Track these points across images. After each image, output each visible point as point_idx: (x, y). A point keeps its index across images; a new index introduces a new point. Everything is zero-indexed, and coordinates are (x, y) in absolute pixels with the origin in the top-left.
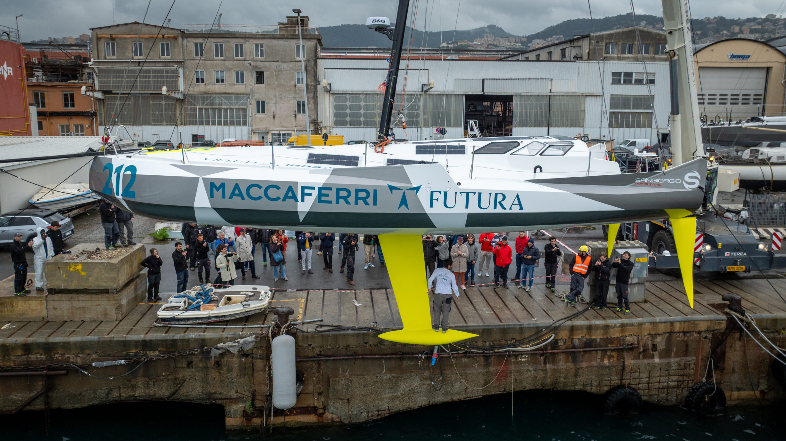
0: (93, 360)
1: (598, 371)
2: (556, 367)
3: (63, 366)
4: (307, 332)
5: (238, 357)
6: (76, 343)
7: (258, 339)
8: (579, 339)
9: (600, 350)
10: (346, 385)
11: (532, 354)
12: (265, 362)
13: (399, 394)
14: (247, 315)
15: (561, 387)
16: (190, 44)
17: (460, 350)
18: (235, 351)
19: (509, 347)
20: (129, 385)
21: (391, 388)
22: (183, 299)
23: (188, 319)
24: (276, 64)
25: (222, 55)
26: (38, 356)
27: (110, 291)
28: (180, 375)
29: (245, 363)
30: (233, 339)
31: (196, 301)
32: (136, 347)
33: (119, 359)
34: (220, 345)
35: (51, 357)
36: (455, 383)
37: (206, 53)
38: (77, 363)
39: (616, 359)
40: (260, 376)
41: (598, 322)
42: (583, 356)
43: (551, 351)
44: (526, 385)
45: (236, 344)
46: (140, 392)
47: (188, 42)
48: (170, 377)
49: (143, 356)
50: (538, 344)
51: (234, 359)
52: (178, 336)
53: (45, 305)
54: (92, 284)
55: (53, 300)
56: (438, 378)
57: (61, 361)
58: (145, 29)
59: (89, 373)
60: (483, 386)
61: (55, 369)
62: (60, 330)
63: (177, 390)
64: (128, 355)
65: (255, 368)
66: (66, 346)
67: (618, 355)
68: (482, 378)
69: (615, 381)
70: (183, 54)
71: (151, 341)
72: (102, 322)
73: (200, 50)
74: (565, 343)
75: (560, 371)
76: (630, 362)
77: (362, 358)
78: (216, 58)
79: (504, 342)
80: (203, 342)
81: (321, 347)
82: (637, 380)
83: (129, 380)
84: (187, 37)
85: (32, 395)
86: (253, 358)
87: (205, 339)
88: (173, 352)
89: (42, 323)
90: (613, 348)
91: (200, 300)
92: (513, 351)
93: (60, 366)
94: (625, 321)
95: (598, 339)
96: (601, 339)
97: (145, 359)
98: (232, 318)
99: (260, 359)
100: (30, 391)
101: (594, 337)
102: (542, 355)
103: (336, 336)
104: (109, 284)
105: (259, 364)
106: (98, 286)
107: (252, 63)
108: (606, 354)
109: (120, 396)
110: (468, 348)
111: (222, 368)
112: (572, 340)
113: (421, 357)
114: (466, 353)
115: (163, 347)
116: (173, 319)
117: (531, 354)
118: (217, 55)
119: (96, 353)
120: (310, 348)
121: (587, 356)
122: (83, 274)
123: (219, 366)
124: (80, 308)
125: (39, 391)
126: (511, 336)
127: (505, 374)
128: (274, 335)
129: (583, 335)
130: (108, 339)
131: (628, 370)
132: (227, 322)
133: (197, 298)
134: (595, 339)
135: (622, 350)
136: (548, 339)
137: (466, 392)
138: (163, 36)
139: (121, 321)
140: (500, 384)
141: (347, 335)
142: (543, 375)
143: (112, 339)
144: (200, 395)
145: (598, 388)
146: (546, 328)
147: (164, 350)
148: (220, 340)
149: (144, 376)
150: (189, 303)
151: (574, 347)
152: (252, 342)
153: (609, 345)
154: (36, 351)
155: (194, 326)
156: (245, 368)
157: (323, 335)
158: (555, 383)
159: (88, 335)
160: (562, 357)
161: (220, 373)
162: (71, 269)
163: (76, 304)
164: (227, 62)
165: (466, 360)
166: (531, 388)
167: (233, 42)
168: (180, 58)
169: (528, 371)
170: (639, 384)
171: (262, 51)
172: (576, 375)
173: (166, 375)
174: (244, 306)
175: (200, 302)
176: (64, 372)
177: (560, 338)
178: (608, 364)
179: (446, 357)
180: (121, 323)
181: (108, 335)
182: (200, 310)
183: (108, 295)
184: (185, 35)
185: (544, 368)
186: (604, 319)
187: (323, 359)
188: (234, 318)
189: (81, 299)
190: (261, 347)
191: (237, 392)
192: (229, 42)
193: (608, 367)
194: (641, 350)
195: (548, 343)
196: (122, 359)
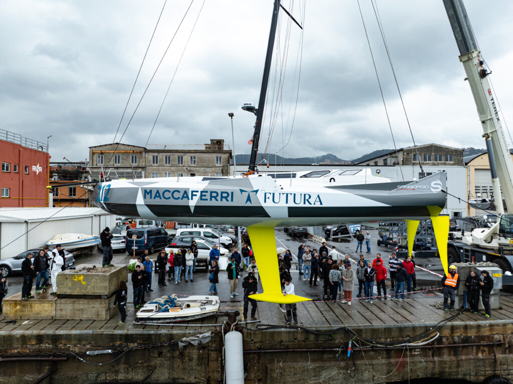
0: (88, 350)
1: (475, 363)
2: (442, 359)
3: (65, 353)
4: (251, 330)
5: (197, 349)
6: (75, 335)
7: (213, 335)
8: (458, 337)
9: (474, 345)
10: (280, 373)
11: (424, 349)
12: (218, 353)
13: (321, 381)
14: (203, 316)
15: (446, 376)
16: (150, 157)
17: (368, 345)
18: (196, 343)
19: (405, 342)
20: (113, 371)
21: (315, 376)
22: (155, 305)
23: (160, 319)
24: (203, 168)
25: (169, 163)
26: (47, 345)
27: (102, 297)
28: (153, 363)
29: (202, 354)
30: (194, 335)
31: (165, 307)
32: (121, 340)
33: (107, 349)
34: (184, 339)
35: (56, 346)
36: (365, 372)
37: (159, 162)
38: (75, 351)
39: (487, 353)
40: (214, 365)
41: (472, 323)
42: (462, 350)
43: (438, 346)
44: (419, 374)
45: (197, 338)
46: (121, 376)
47: (149, 155)
48: (145, 365)
49: (125, 347)
50: (427, 340)
51: (195, 351)
52: (152, 332)
53: (55, 307)
54: (90, 291)
55: (61, 303)
56: (352, 368)
57: (63, 349)
58: (122, 147)
59: (84, 360)
60: (386, 375)
61: (59, 356)
62: (64, 325)
63: (150, 375)
64: (114, 345)
65: (210, 358)
66: (68, 337)
67: (489, 350)
68: (385, 368)
69: (489, 372)
70: (145, 162)
71: (132, 335)
72: (95, 320)
73: (155, 160)
74: (447, 340)
75: (445, 362)
76: (500, 356)
77: (293, 351)
78: (166, 165)
79: (401, 339)
80: (171, 337)
81: (261, 342)
82: (507, 371)
83: (113, 367)
84: (148, 152)
85: (40, 376)
86: (208, 350)
87: (173, 334)
88: (148, 344)
89: (51, 321)
90: (485, 344)
91: (167, 305)
92: (408, 346)
93: (63, 353)
94: (493, 322)
95: (473, 337)
96: (475, 336)
97: (126, 349)
98: (192, 319)
99: (214, 351)
100: (39, 374)
101: (469, 335)
102: (430, 349)
103: (273, 333)
104: (102, 291)
105: (213, 355)
106: (94, 293)
107: (188, 168)
108: (480, 349)
109: (106, 379)
110: (374, 344)
111: (184, 358)
112: (453, 337)
113: (338, 351)
114: (372, 347)
115: (140, 340)
116: (149, 319)
117: (422, 348)
118: (166, 163)
119: (91, 343)
120: (253, 342)
121: (465, 351)
122: (84, 283)
123: (182, 356)
124: (79, 310)
125: (45, 373)
126: (406, 333)
127: (403, 365)
128: (226, 332)
129: (461, 333)
130: (100, 333)
131: (498, 363)
132: (188, 322)
133: (165, 305)
134: (471, 337)
135: (492, 346)
136: (434, 337)
137: (373, 379)
138: (133, 151)
139: (109, 320)
140: (399, 373)
141: (281, 332)
142: (432, 366)
143: (103, 333)
144: (167, 380)
145: (476, 378)
146: (434, 327)
147: (142, 342)
148: (184, 335)
149: (125, 363)
150: (159, 308)
151: (454, 343)
152: (208, 337)
153: (482, 342)
154: (46, 341)
155: (164, 324)
156: (202, 358)
157: (262, 332)
158: (442, 373)
159: (85, 329)
160: (446, 351)
161: (183, 362)
162: (75, 280)
163: (77, 306)
164: (172, 168)
165: (372, 353)
166: (424, 377)
167: (176, 155)
168: (143, 164)
169: (421, 362)
170: (509, 375)
171: (195, 161)
172: (458, 366)
173: (142, 363)
174: (201, 309)
175: (167, 307)
176: (65, 358)
177: (443, 335)
178: (482, 357)
179: (358, 351)
180: (109, 322)
181: (100, 329)
182: (169, 312)
183: (100, 300)
184: (146, 151)
185: (433, 360)
186: (476, 320)
187: (263, 351)
188: (194, 318)
189: (80, 302)
190: (215, 341)
191: (196, 378)
192: (174, 155)
193: (482, 359)
194: (507, 346)
195: (435, 340)
196: (109, 349)
